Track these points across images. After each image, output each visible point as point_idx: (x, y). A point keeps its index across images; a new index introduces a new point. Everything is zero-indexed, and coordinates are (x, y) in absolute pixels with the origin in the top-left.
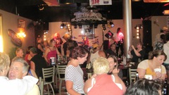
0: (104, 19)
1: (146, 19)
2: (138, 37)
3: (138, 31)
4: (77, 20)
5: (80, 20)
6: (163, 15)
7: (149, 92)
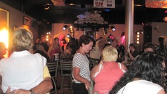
0: (106, 23)
1: (147, 24)
2: (138, 42)
3: (138, 36)
4: (80, 23)
5: (83, 23)
6: (164, 21)
7: (153, 64)
